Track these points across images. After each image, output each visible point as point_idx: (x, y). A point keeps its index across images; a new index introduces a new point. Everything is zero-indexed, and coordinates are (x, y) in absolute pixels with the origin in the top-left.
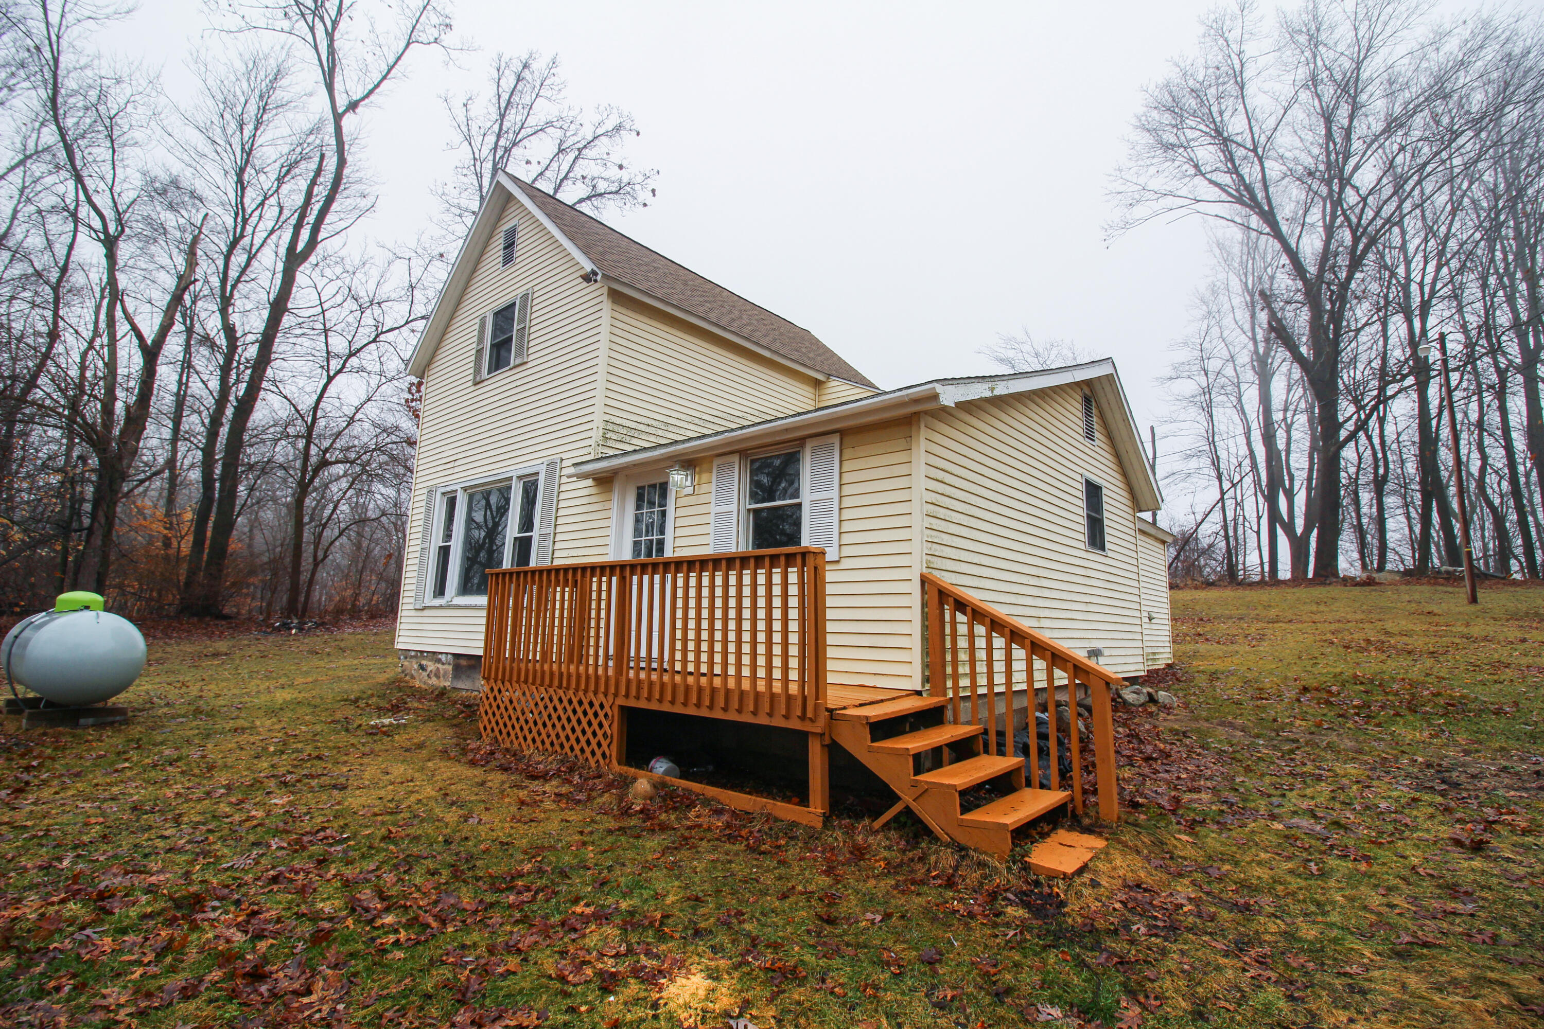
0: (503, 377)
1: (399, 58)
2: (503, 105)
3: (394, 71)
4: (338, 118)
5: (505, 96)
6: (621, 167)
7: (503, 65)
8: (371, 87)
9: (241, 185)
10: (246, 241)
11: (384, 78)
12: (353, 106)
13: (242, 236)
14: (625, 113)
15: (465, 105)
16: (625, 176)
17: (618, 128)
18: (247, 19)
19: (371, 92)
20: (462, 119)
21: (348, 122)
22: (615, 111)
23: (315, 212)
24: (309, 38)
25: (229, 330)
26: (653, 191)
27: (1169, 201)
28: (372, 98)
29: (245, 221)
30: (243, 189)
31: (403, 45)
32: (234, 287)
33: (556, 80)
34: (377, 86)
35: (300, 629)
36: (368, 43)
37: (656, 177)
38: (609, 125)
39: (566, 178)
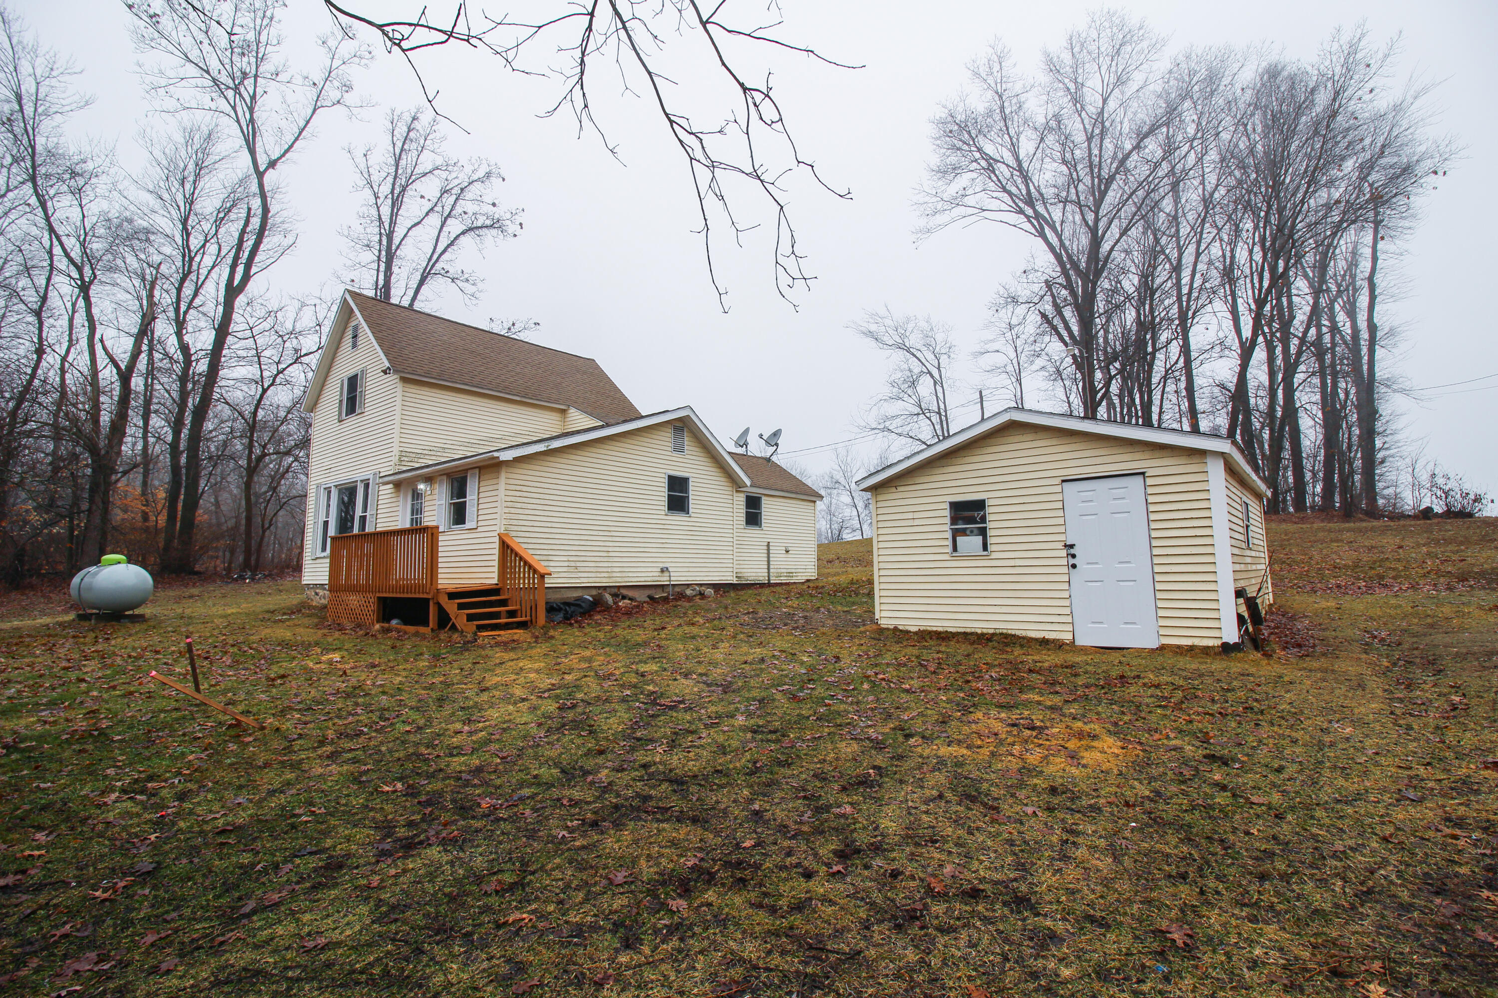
0: (353, 420)
1: (308, 122)
2: (398, 151)
3: (304, 133)
4: (260, 175)
5: (399, 144)
6: (494, 205)
7: (396, 118)
8: (286, 147)
9: (186, 233)
10: (193, 277)
11: (297, 139)
12: (272, 164)
13: (190, 272)
14: (492, 163)
15: (365, 155)
16: (498, 212)
17: (488, 175)
18: (182, 101)
19: (287, 151)
20: (363, 166)
21: (270, 178)
22: (484, 162)
23: (246, 254)
24: (232, 114)
25: (184, 348)
26: (521, 224)
27: (961, 210)
28: (287, 156)
29: (191, 259)
30: (188, 235)
31: (310, 112)
32: (186, 313)
33: (438, 135)
34: (291, 147)
35: (253, 579)
36: (281, 112)
37: (522, 214)
38: (481, 174)
39: (449, 215)
